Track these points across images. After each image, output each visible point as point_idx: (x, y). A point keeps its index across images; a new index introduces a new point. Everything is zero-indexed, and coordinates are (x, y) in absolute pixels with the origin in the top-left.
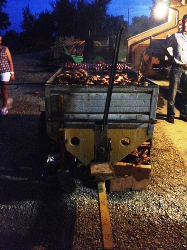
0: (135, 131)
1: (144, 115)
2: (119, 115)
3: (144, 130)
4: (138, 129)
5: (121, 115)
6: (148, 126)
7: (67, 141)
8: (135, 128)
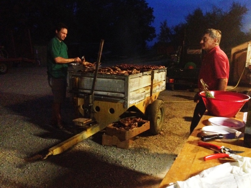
0: (116, 104)
1: (121, 94)
2: (107, 93)
3: (122, 104)
4: (118, 103)
5: (109, 93)
6: (124, 102)
7: (79, 106)
8: (116, 102)
